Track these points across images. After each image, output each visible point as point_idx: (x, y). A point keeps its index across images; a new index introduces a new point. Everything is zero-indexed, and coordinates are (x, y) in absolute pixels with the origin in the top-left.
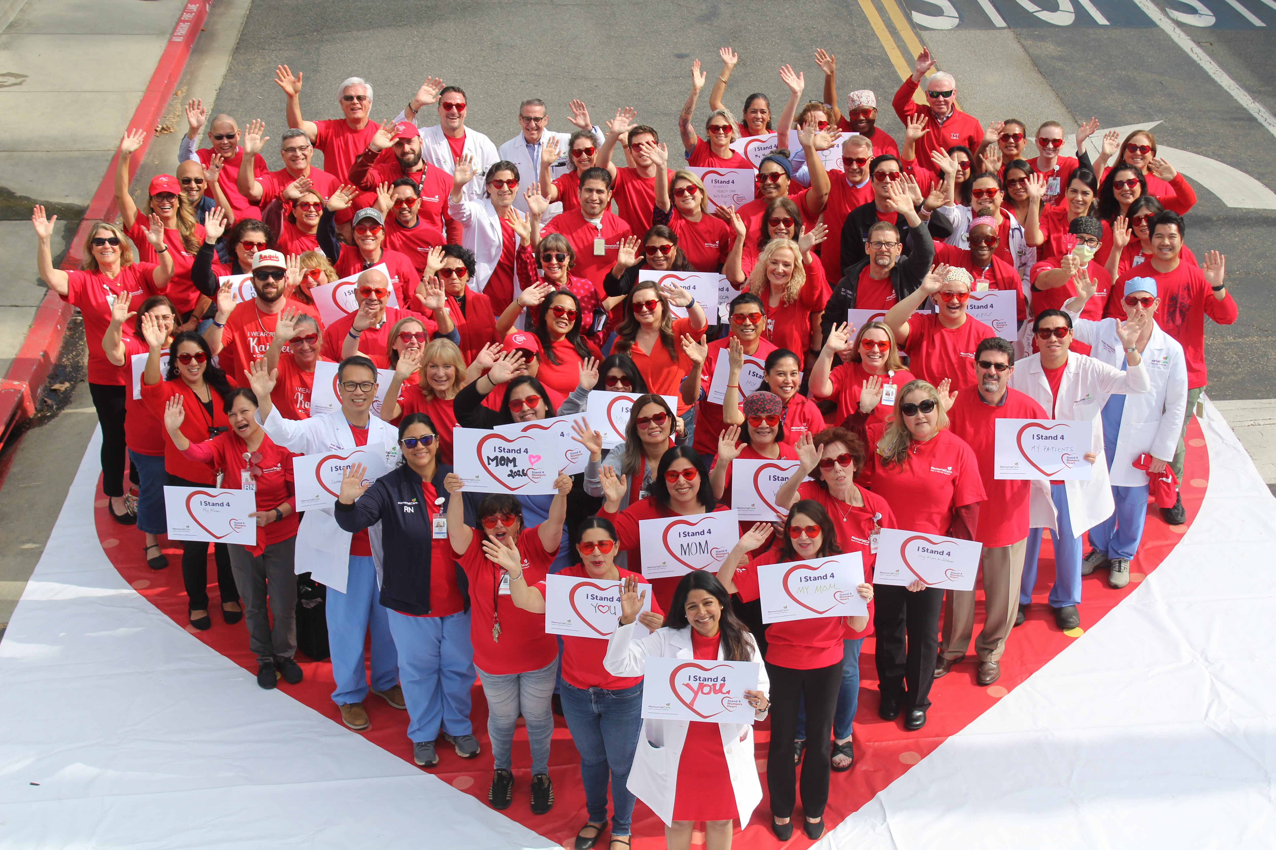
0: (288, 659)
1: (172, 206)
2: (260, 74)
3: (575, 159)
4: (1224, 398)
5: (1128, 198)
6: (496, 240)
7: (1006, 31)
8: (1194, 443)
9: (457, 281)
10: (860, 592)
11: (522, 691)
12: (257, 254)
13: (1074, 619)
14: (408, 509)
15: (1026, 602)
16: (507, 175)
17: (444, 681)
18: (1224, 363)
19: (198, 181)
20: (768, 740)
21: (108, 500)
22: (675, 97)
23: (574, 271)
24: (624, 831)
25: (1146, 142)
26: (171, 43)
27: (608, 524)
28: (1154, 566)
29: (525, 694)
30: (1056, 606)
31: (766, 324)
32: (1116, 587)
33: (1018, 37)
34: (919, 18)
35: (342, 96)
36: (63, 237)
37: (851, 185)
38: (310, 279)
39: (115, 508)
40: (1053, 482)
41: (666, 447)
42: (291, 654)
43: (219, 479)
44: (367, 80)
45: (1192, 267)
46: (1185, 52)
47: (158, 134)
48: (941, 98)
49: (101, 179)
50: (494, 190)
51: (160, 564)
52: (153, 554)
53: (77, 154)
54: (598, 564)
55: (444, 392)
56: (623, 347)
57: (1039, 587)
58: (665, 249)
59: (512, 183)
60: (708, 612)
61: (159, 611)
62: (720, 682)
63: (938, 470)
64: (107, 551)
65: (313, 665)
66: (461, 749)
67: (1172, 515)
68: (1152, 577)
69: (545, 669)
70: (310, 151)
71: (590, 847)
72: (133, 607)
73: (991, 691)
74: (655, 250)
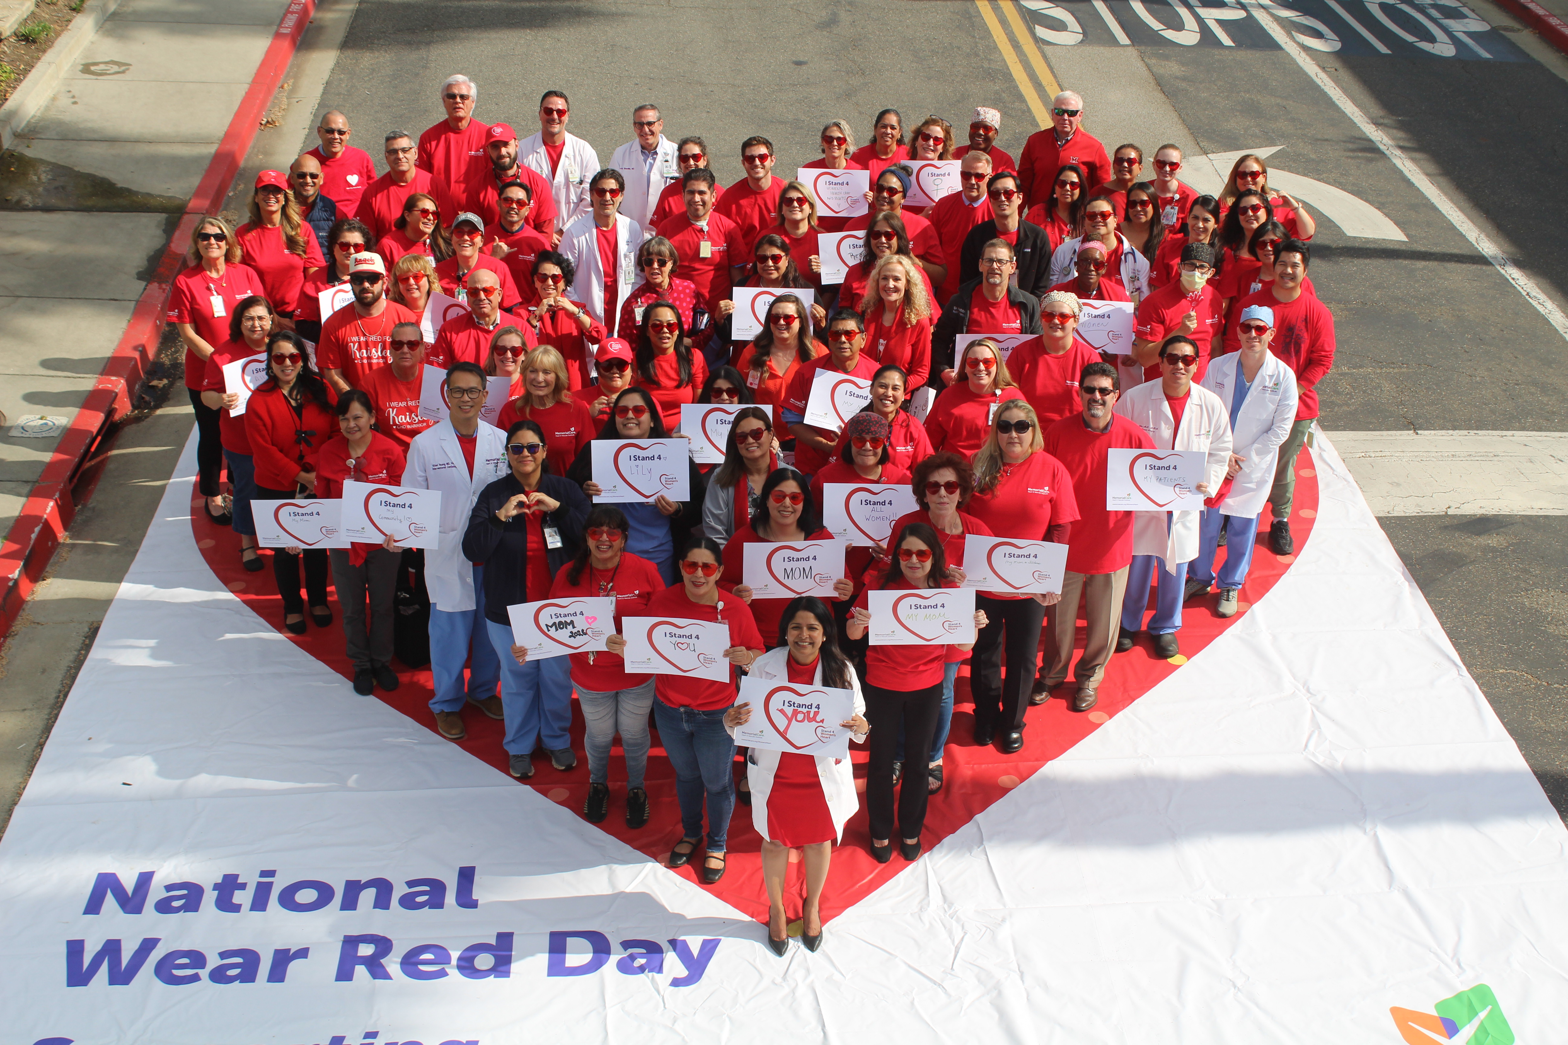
0: (387, 668)
1: (278, 202)
2: (368, 69)
3: (684, 166)
4: (1336, 428)
5: (1252, 223)
7: (1130, 48)
8: (1305, 472)
9: (555, 288)
11: (620, 708)
12: (354, 256)
13: (1173, 648)
16: (612, 184)
17: (542, 693)
18: (1338, 393)
19: (313, 176)
20: (867, 760)
21: (204, 500)
22: (791, 105)
24: (718, 847)
25: (1256, 167)
26: (277, 35)
27: (713, 545)
28: (1260, 596)
29: (623, 711)
30: (1154, 634)
32: (1223, 616)
33: (1142, 55)
34: (1042, 32)
35: (445, 93)
36: (165, 231)
37: (967, 203)
39: (211, 508)
42: (389, 663)
46: (1309, 77)
47: (262, 127)
48: (1067, 118)
49: (204, 172)
51: (255, 566)
52: (248, 556)
54: (699, 585)
55: (542, 399)
58: (776, 259)
59: (616, 193)
60: (810, 637)
61: (254, 614)
62: (815, 709)
63: (1034, 490)
64: (203, 552)
65: (412, 673)
66: (558, 762)
67: (1280, 545)
68: (1257, 606)
69: (644, 685)
70: (414, 154)
71: (684, 862)
72: (228, 609)
73: (1093, 716)
74: (764, 259)
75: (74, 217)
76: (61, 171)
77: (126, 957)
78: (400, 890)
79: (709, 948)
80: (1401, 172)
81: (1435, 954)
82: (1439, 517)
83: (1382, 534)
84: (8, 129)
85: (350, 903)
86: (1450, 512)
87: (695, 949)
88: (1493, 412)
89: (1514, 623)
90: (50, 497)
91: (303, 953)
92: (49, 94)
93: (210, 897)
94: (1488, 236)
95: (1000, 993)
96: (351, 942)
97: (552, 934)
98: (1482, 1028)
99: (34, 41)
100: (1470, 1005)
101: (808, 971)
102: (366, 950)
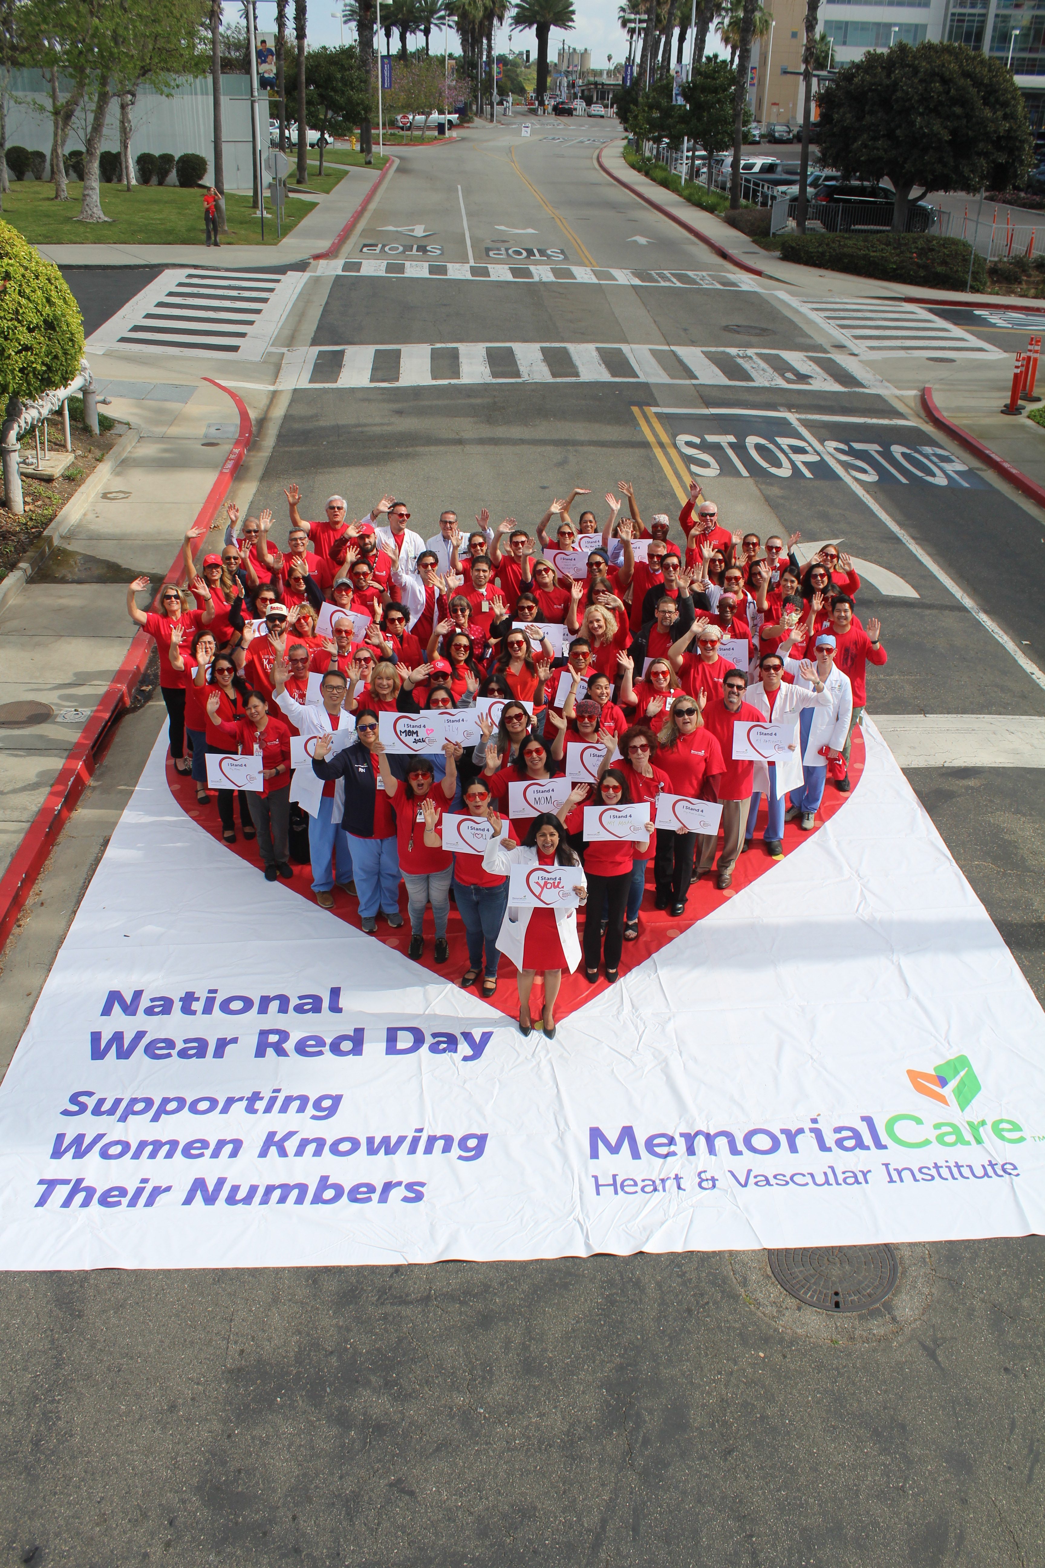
0: (284, 863)
1: (218, 573)
3: (472, 550)
4: (877, 713)
5: (821, 585)
6: (421, 600)
7: (749, 478)
8: (857, 741)
9: (399, 626)
10: (646, 827)
11: (430, 885)
12: (269, 606)
13: (779, 849)
14: (361, 770)
15: (749, 837)
16: (431, 560)
17: (381, 879)
19: (235, 558)
21: (174, 760)
23: (471, 620)
24: (493, 975)
25: (833, 552)
26: (221, 473)
27: (485, 782)
28: (830, 817)
29: (432, 887)
30: (767, 840)
31: (592, 658)
32: (805, 830)
33: (756, 483)
34: (695, 468)
35: (328, 507)
37: (651, 572)
38: (303, 621)
39: (178, 765)
40: (769, 762)
41: (524, 735)
42: (286, 860)
43: (240, 749)
44: (344, 498)
45: (859, 631)
46: (859, 497)
47: (211, 528)
48: (708, 517)
50: (422, 569)
51: (206, 801)
52: (201, 795)
53: (160, 542)
54: (478, 807)
55: (385, 695)
56: (501, 670)
57: (758, 828)
58: (530, 608)
59: (433, 565)
60: (551, 840)
61: (204, 831)
62: (558, 880)
63: (696, 752)
64: (173, 793)
65: (300, 867)
66: (392, 922)
67: (842, 785)
68: (827, 824)
69: (444, 872)
70: (307, 541)
71: (471, 984)
73: (726, 892)
74: (523, 608)
75: (95, 586)
76: (90, 559)
77: (126, 1043)
78: (294, 1002)
79: (486, 1037)
80: (915, 556)
81: (935, 1037)
82: (939, 768)
83: (904, 779)
84: (57, 533)
85: (263, 1010)
86: (946, 765)
87: (477, 1039)
88: (972, 703)
89: (984, 833)
90: (80, 759)
91: (235, 1040)
92: (82, 511)
93: (177, 1005)
94: (968, 595)
95: (667, 1064)
96: (264, 1034)
97: (388, 1029)
98: (962, 1082)
99: (73, 480)
100: (955, 1067)
101: (548, 1052)
102: (273, 1038)
